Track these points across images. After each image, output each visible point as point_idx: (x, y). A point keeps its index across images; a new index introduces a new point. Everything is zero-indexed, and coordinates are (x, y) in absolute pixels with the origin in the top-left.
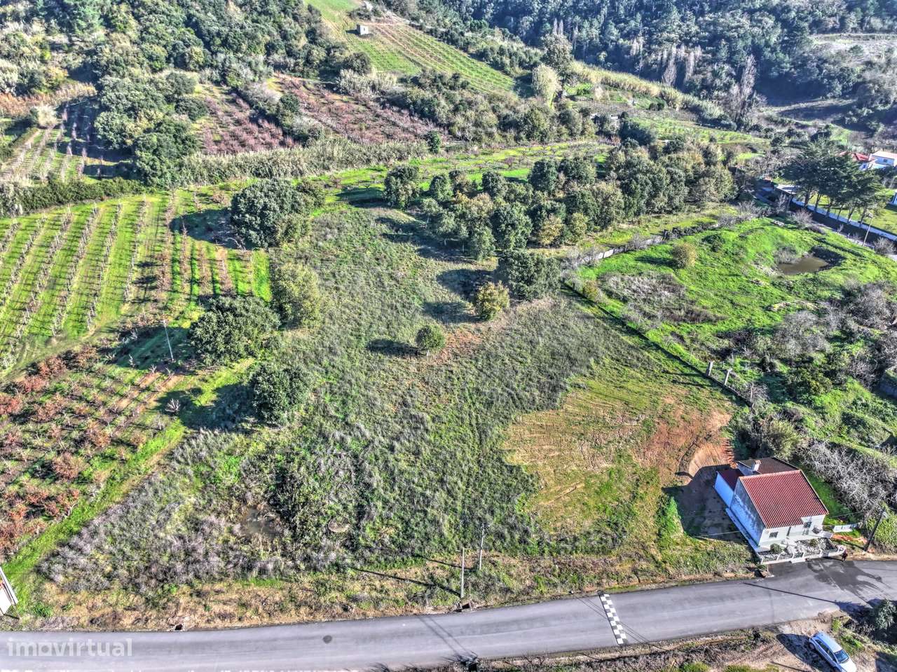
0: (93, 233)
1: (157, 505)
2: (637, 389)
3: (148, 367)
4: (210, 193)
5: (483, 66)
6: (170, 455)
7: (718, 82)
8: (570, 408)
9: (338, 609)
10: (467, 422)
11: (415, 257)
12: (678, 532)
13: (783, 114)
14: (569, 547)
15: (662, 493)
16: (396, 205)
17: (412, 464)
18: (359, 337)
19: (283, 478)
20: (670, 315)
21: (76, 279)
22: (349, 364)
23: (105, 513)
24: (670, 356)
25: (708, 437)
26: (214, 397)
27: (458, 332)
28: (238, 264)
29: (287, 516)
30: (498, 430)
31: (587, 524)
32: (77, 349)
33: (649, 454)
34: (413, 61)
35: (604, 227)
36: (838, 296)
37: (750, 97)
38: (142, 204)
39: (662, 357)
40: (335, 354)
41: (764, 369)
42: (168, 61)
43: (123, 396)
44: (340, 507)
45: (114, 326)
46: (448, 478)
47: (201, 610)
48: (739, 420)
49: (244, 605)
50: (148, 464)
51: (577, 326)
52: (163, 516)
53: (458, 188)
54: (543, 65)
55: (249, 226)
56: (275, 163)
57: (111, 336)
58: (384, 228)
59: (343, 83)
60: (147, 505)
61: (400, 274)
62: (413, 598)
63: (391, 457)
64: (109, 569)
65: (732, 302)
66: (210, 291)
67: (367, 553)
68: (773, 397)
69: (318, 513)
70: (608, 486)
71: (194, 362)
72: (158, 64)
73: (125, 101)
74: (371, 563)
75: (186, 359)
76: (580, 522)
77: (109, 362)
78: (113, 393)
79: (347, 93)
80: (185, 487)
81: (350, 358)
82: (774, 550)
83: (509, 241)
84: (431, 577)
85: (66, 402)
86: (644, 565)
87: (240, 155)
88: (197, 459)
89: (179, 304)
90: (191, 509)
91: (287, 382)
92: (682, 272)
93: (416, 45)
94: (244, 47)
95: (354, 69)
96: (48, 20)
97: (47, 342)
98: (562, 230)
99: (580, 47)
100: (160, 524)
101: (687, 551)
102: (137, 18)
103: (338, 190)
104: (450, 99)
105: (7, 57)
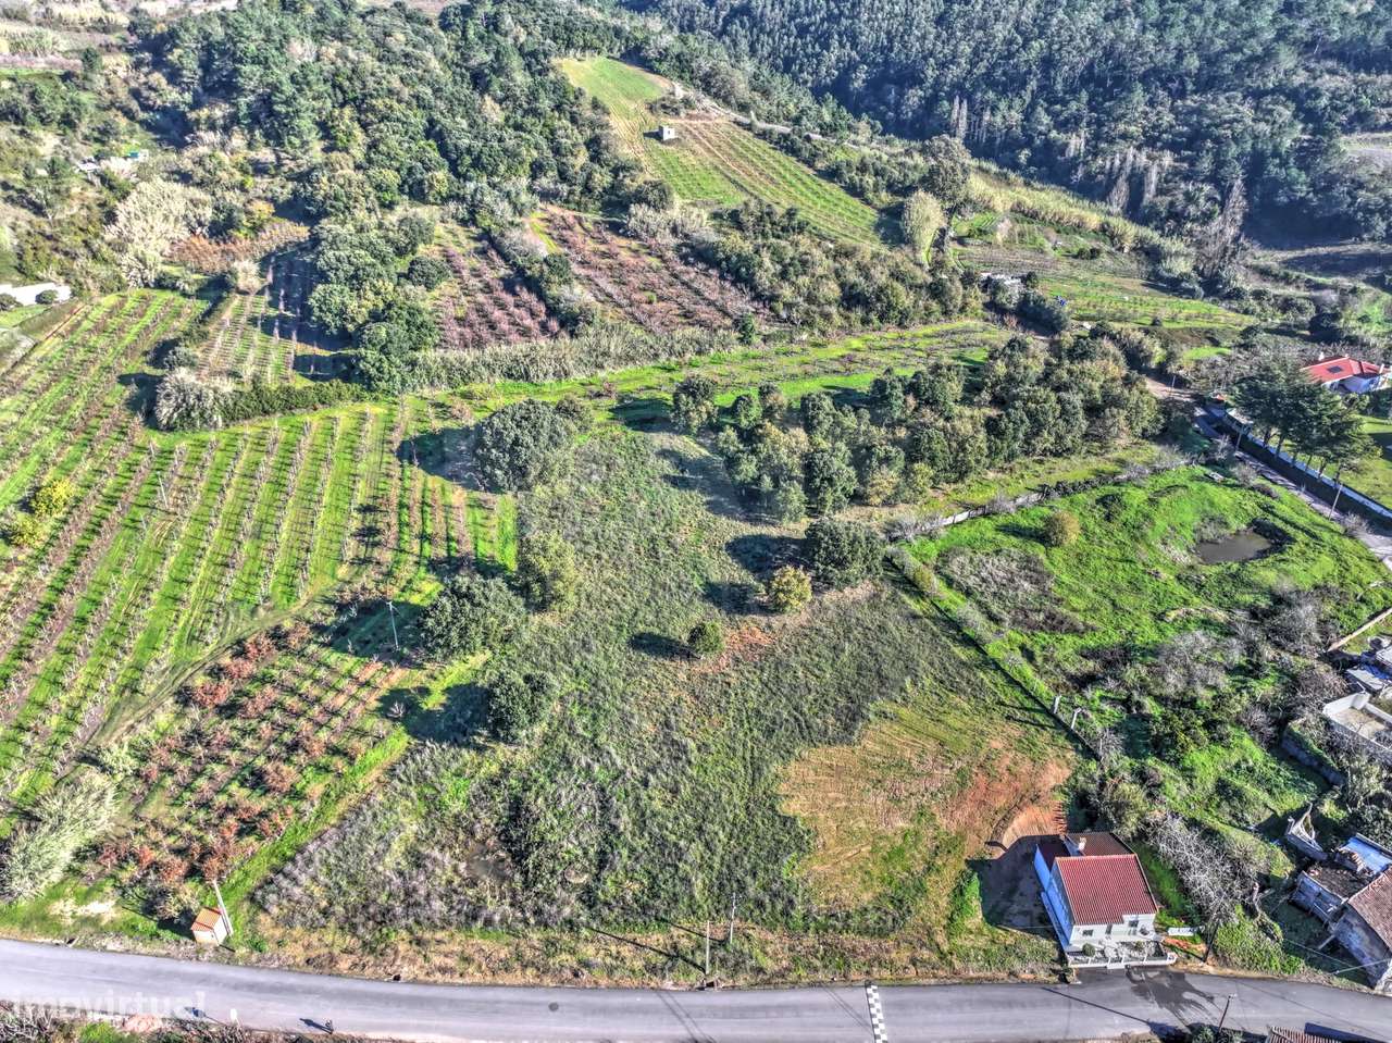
0: (304, 457)
1: (376, 833)
2: (958, 725)
3: (371, 656)
4: (448, 403)
5: (834, 190)
6: (392, 771)
7: (1192, 209)
8: (870, 745)
9: (568, 974)
10: (740, 754)
11: (703, 514)
12: (975, 918)
13: (1288, 263)
14: (839, 925)
15: (963, 866)
16: (686, 430)
17: (667, 805)
18: (620, 628)
19: (517, 808)
20: (1022, 619)
21: (285, 526)
22: (605, 665)
23: (320, 837)
24: (1011, 681)
25: (1035, 799)
26: (443, 699)
27: (743, 628)
28: (479, 514)
29: (519, 857)
30: (776, 767)
31: (867, 897)
32: (288, 625)
33: (958, 814)
34: (734, 182)
35: (962, 476)
36: (1264, 603)
37: (1236, 240)
38: (363, 417)
39: (1000, 680)
40: (589, 651)
41: (1129, 711)
42: (401, 189)
43: (340, 691)
44: (580, 852)
45: (329, 594)
46: (709, 827)
47: (420, 960)
48: (1081, 778)
49: (467, 960)
50: (367, 780)
51: (897, 629)
52: (382, 846)
53: (768, 412)
54: (921, 193)
55: (495, 464)
56: (533, 361)
57: (327, 609)
58: (667, 467)
59: (633, 223)
60: (365, 832)
61: (678, 540)
62: (652, 969)
63: (643, 794)
64: (324, 904)
65: (1114, 604)
66: (443, 553)
67: (606, 911)
68: (1130, 749)
69: (554, 857)
70: (901, 851)
71: (422, 651)
72: (388, 197)
73: (346, 267)
74: (608, 924)
75: (413, 647)
76: (858, 895)
77: (324, 645)
78: (330, 687)
79: (636, 237)
80: (407, 812)
81: (607, 657)
82: (1086, 951)
83: (823, 500)
84: (675, 947)
85: (276, 695)
86: (925, 954)
87: (488, 350)
88: (421, 778)
89: (406, 571)
90: (412, 840)
91: (527, 697)
92: (1057, 553)
93: (742, 156)
94: (502, 168)
95: (649, 204)
96: (251, 131)
97: (253, 612)
98: (897, 487)
99: (991, 140)
100: (379, 856)
101: (982, 942)
102: (364, 126)
103: (613, 402)
104: (777, 255)
105: (200, 184)
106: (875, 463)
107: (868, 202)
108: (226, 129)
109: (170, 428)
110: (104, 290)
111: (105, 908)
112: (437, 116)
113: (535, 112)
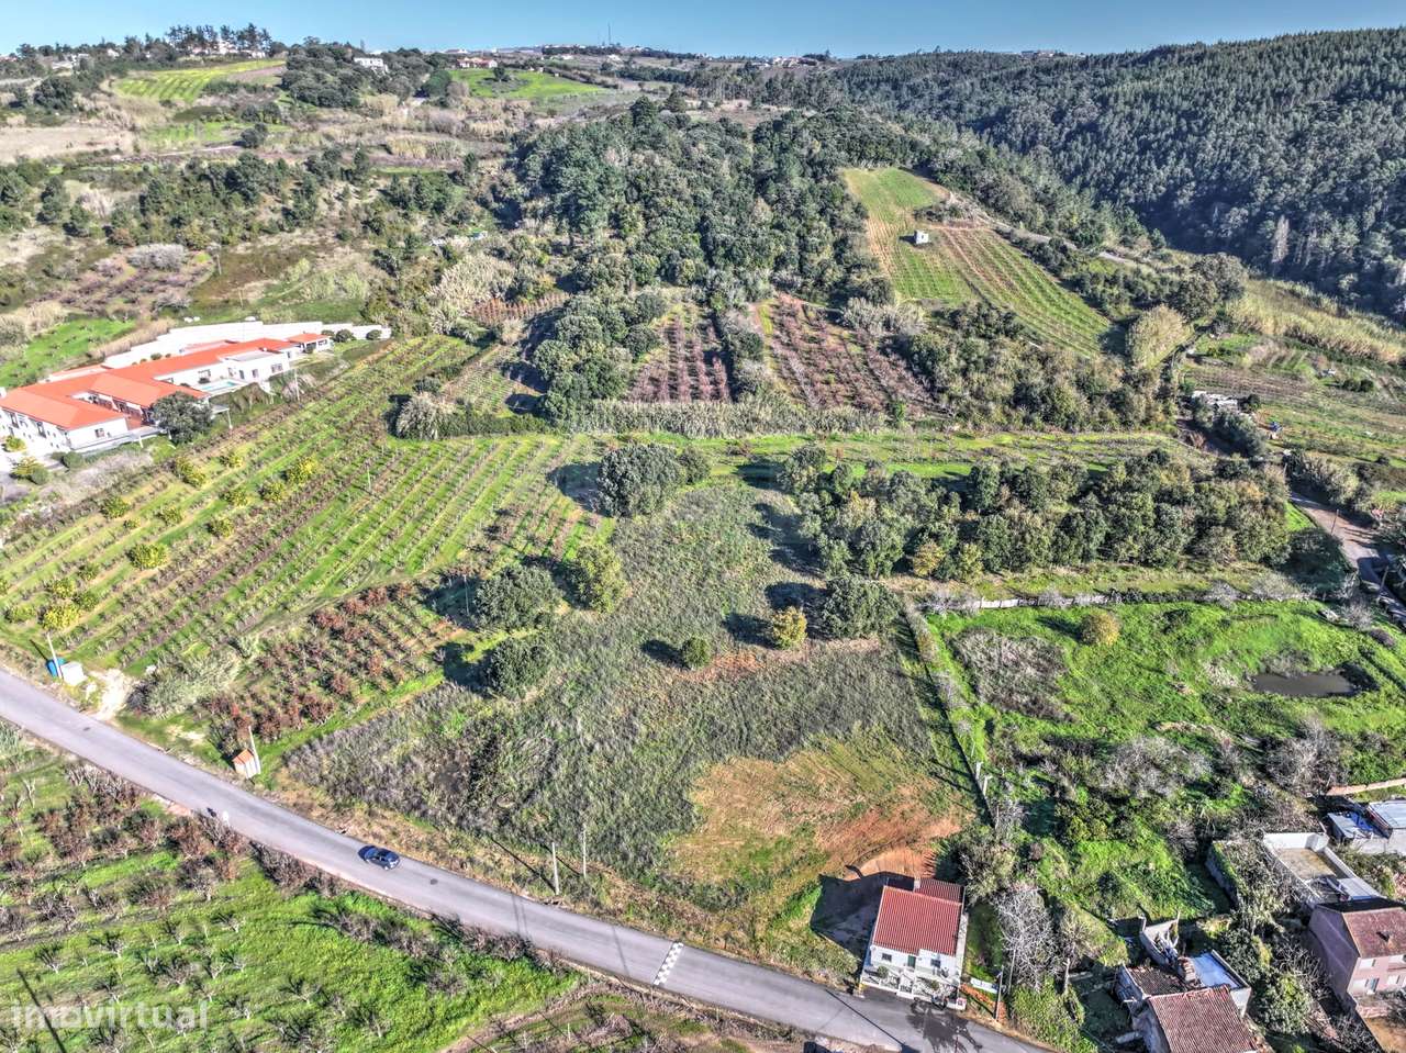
0: (480, 469)
1: (385, 736)
2: (881, 768)
3: (446, 614)
6: (418, 699)
8: (792, 766)
9: (457, 864)
10: (679, 747)
11: (764, 559)
12: (801, 920)
15: (815, 879)
16: (787, 489)
17: (599, 770)
18: (640, 633)
20: (1004, 697)
21: (441, 516)
22: (613, 658)
23: (348, 729)
24: (955, 745)
25: (912, 843)
26: (480, 657)
27: (742, 654)
28: (583, 529)
29: (474, 779)
30: (703, 764)
31: (716, 879)
32: (405, 583)
33: (835, 837)
34: (971, 285)
35: (1022, 566)
36: (1284, 736)
38: (538, 446)
39: (947, 742)
40: (606, 645)
41: (1052, 793)
42: (658, 272)
43: (413, 636)
44: (517, 787)
45: (444, 568)
46: (621, 793)
47: (365, 825)
48: (966, 837)
49: (395, 834)
50: (398, 701)
51: (877, 682)
52: (385, 747)
54: (1163, 308)
55: (607, 491)
57: (436, 578)
58: (756, 517)
59: (848, 314)
60: (378, 733)
61: (729, 575)
62: (517, 878)
63: (585, 757)
64: (325, 772)
65: (1112, 704)
66: (539, 553)
67: (509, 830)
68: (1032, 825)
69: (497, 785)
70: (768, 853)
71: (483, 620)
72: (645, 277)
73: (575, 328)
74: (506, 839)
75: (478, 616)
76: (712, 876)
77: (421, 602)
78: (408, 631)
79: (850, 327)
80: (416, 729)
81: (618, 653)
82: (880, 974)
84: (543, 868)
86: (740, 934)
88: (436, 708)
90: (410, 749)
92: (1085, 650)
93: (989, 261)
94: (748, 260)
95: (867, 298)
96: (560, 219)
97: (388, 572)
98: (942, 562)
99: (1315, 263)
100: (379, 753)
101: (795, 940)
102: (647, 218)
103: (742, 460)
104: (966, 352)
105: (510, 259)
106: (926, 537)
107: (1105, 313)
108: (544, 217)
109: (403, 436)
110: (414, 334)
111: (197, 738)
112: (709, 213)
113: (798, 214)
